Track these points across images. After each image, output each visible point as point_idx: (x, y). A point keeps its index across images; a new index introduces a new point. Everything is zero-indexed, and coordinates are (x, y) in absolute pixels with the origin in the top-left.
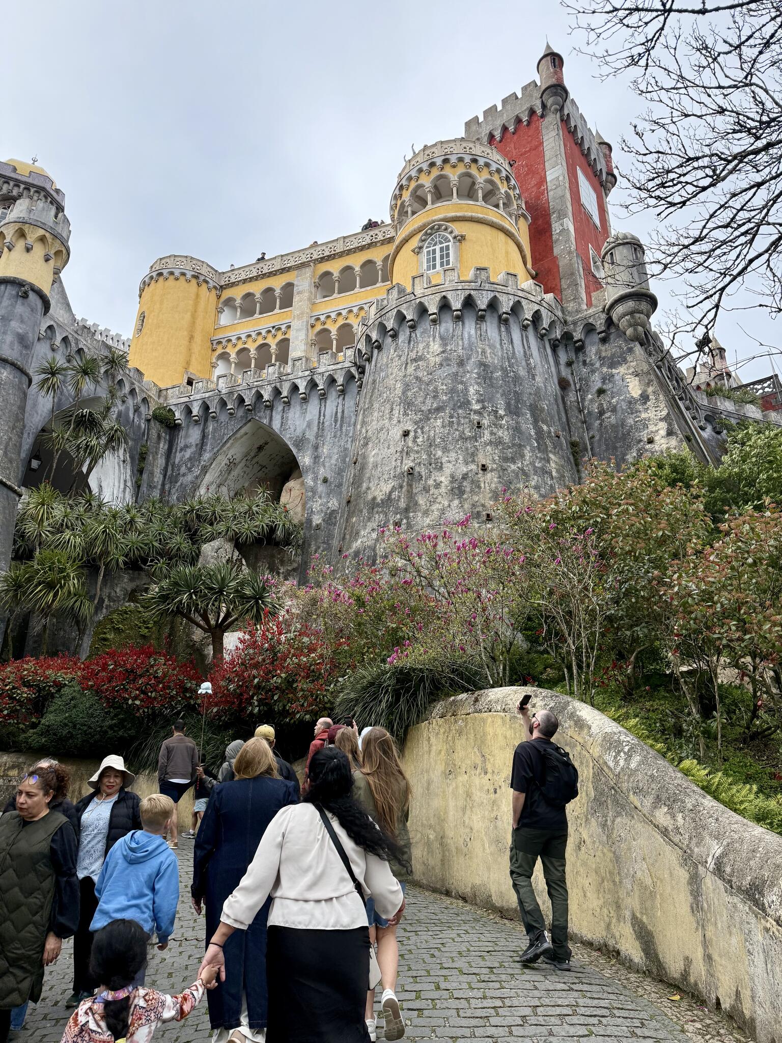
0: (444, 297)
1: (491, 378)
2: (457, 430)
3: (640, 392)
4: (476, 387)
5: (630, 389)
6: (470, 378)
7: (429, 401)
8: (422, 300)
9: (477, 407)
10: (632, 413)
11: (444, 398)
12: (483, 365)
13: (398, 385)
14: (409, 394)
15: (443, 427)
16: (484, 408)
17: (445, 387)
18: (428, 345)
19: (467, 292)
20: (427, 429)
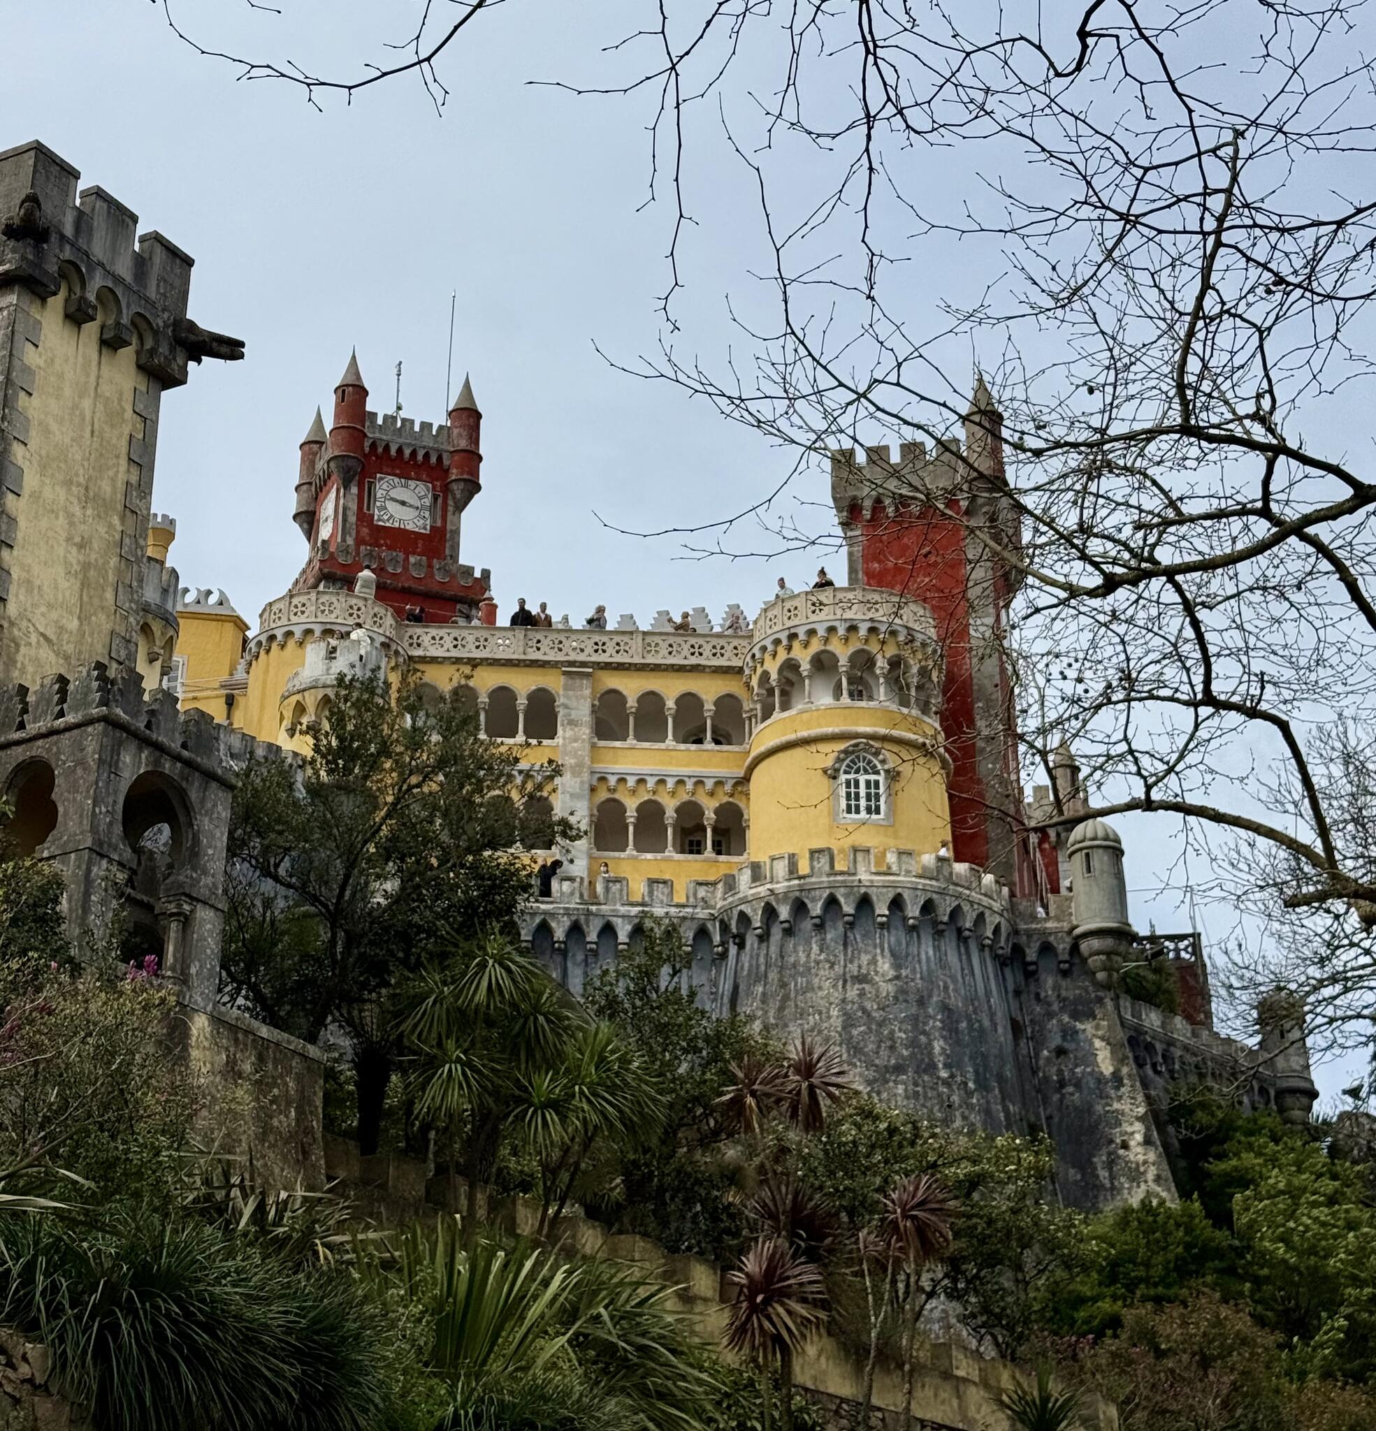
0: (899, 895)
1: (957, 1031)
2: (923, 1106)
3: (1111, 1069)
4: (942, 1043)
5: (1099, 1059)
6: (934, 1027)
7: (884, 1053)
8: (870, 891)
9: (944, 1074)
10: (1102, 1098)
11: (905, 1053)
12: (945, 1008)
13: (835, 1012)
14: (855, 1032)
15: (907, 1097)
16: (952, 1076)
17: (904, 1036)
18: (874, 962)
19: (929, 895)
20: (884, 1095)
